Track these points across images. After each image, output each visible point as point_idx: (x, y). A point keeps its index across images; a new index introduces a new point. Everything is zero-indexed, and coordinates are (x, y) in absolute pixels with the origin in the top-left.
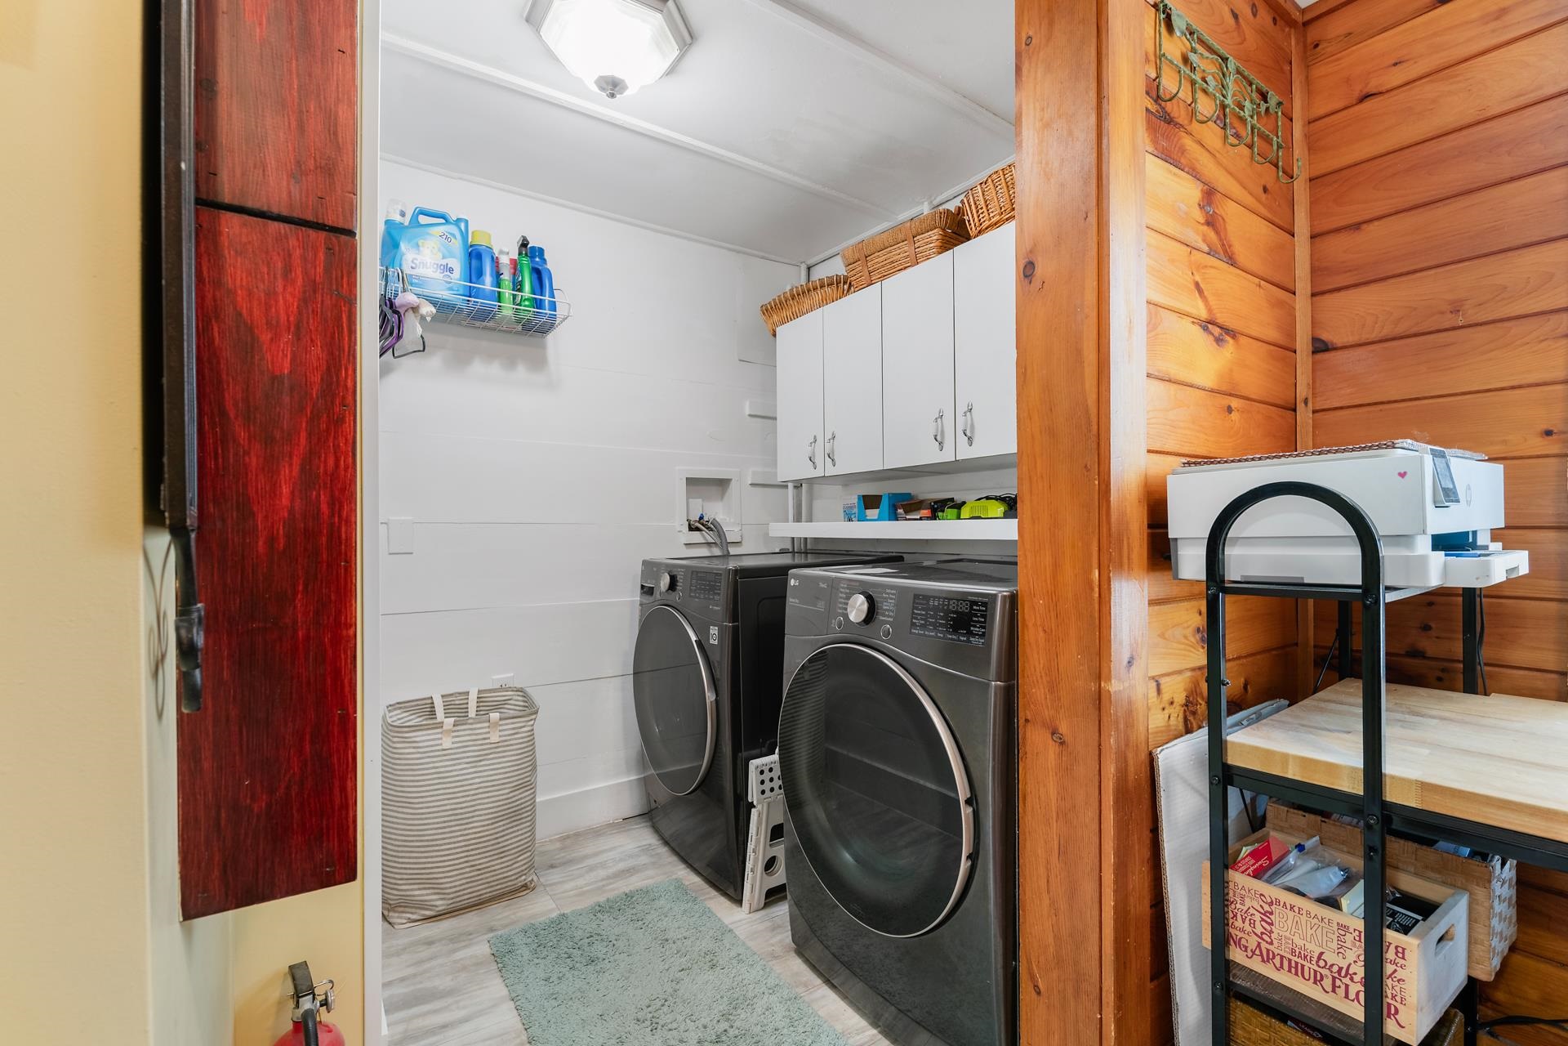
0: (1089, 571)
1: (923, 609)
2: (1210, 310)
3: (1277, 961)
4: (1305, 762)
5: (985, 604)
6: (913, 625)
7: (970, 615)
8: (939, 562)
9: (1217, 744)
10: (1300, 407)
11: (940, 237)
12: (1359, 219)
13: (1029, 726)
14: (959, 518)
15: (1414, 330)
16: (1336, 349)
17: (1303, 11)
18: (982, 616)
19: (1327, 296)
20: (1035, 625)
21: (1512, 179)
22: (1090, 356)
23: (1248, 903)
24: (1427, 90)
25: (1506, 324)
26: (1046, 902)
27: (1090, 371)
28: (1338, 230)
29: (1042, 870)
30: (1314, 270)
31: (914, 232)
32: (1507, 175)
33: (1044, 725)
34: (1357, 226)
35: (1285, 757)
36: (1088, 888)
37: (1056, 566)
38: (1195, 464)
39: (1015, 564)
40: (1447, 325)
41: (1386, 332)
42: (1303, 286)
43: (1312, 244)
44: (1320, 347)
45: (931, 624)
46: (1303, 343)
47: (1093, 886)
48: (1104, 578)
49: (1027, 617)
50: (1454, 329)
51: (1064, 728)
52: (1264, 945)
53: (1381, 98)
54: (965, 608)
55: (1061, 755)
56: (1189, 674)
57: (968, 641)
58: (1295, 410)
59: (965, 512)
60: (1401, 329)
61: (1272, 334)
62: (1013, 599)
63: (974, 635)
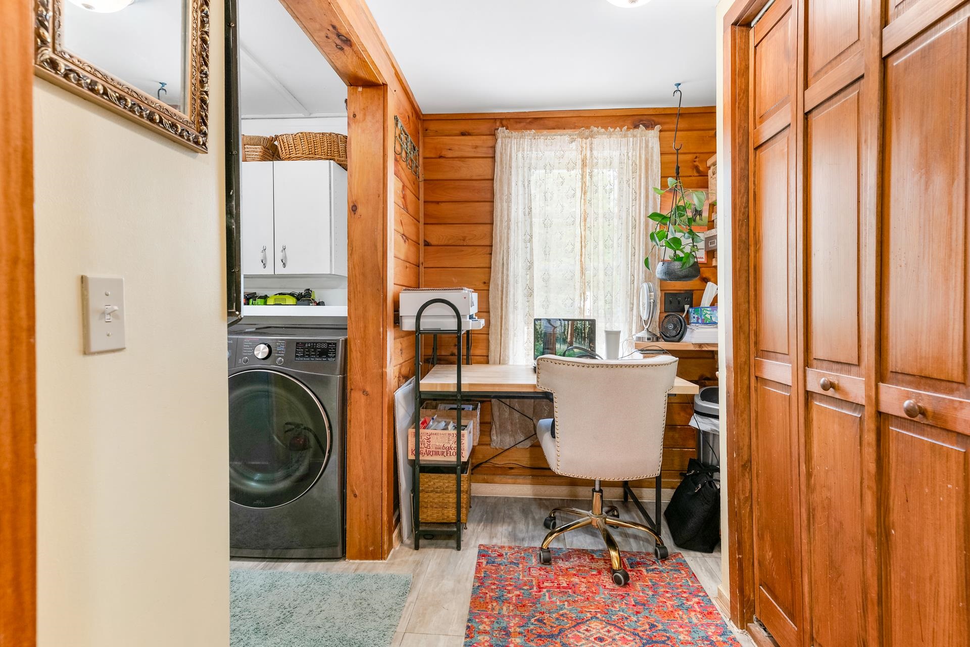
0: (380, 328)
1: (302, 349)
2: (404, 231)
3: (431, 454)
4: (442, 385)
5: (335, 344)
6: (297, 356)
7: (328, 349)
8: (257, 329)
9: (417, 384)
10: (421, 266)
11: (262, 151)
12: (438, 200)
13: (352, 391)
14: (265, 304)
15: (454, 244)
16: (431, 245)
17: (423, 115)
18: (334, 349)
19: (429, 225)
20: (356, 351)
21: (478, 202)
22: (380, 248)
23: (423, 438)
24: (457, 163)
25: (476, 247)
26: (360, 458)
27: (380, 254)
28: (432, 202)
29: (358, 447)
30: (425, 215)
31: (245, 143)
32: (477, 200)
33: (360, 390)
34: (438, 203)
35: (436, 384)
36: (378, 446)
37: (365, 327)
38: (408, 290)
39: (346, 329)
40: (461, 244)
41: (446, 243)
42: (422, 220)
43: (424, 205)
44: (427, 244)
45: (307, 355)
46: (422, 242)
47: (379, 444)
48: (384, 331)
49: (352, 347)
50: (464, 246)
51: (368, 389)
52: (428, 450)
53: (444, 159)
54: (325, 346)
55: (366, 400)
56: (399, 366)
57: (327, 360)
58: (419, 266)
59: (270, 301)
60: (450, 242)
61: (414, 238)
62: (346, 340)
63: (330, 357)
